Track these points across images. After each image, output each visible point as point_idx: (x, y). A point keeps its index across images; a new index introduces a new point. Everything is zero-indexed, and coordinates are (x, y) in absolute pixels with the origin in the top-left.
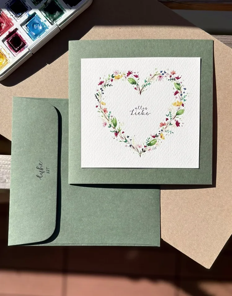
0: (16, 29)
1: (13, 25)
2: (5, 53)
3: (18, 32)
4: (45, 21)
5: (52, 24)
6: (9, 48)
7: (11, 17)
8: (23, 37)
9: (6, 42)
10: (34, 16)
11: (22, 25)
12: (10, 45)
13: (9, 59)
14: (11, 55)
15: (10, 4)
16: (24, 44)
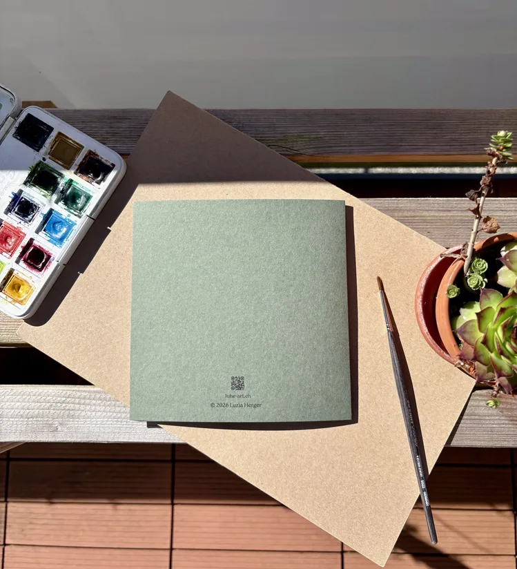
0: (32, 240)
1: (25, 235)
2: (25, 278)
3: (35, 242)
4: (69, 216)
5: (80, 217)
6: (28, 269)
7: (19, 225)
8: (45, 248)
9: (22, 263)
10: (52, 213)
11: (37, 232)
12: (30, 265)
13: (32, 283)
14: (35, 278)
15: (13, 208)
16: (49, 257)
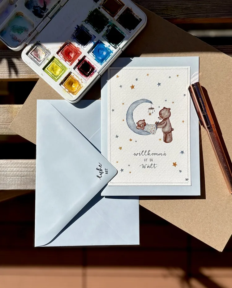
1: (81, 53)
2: (77, 79)
3: (86, 59)
4: (109, 46)
5: (116, 48)
7: (79, 46)
8: (92, 63)
9: (77, 69)
10: (99, 42)
11: (89, 52)
12: (81, 72)
13: (82, 83)
14: (83, 80)
15: (76, 35)
16: (93, 69)
